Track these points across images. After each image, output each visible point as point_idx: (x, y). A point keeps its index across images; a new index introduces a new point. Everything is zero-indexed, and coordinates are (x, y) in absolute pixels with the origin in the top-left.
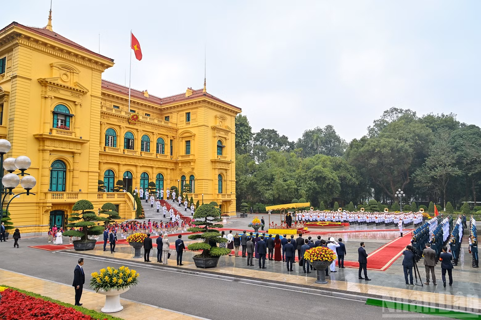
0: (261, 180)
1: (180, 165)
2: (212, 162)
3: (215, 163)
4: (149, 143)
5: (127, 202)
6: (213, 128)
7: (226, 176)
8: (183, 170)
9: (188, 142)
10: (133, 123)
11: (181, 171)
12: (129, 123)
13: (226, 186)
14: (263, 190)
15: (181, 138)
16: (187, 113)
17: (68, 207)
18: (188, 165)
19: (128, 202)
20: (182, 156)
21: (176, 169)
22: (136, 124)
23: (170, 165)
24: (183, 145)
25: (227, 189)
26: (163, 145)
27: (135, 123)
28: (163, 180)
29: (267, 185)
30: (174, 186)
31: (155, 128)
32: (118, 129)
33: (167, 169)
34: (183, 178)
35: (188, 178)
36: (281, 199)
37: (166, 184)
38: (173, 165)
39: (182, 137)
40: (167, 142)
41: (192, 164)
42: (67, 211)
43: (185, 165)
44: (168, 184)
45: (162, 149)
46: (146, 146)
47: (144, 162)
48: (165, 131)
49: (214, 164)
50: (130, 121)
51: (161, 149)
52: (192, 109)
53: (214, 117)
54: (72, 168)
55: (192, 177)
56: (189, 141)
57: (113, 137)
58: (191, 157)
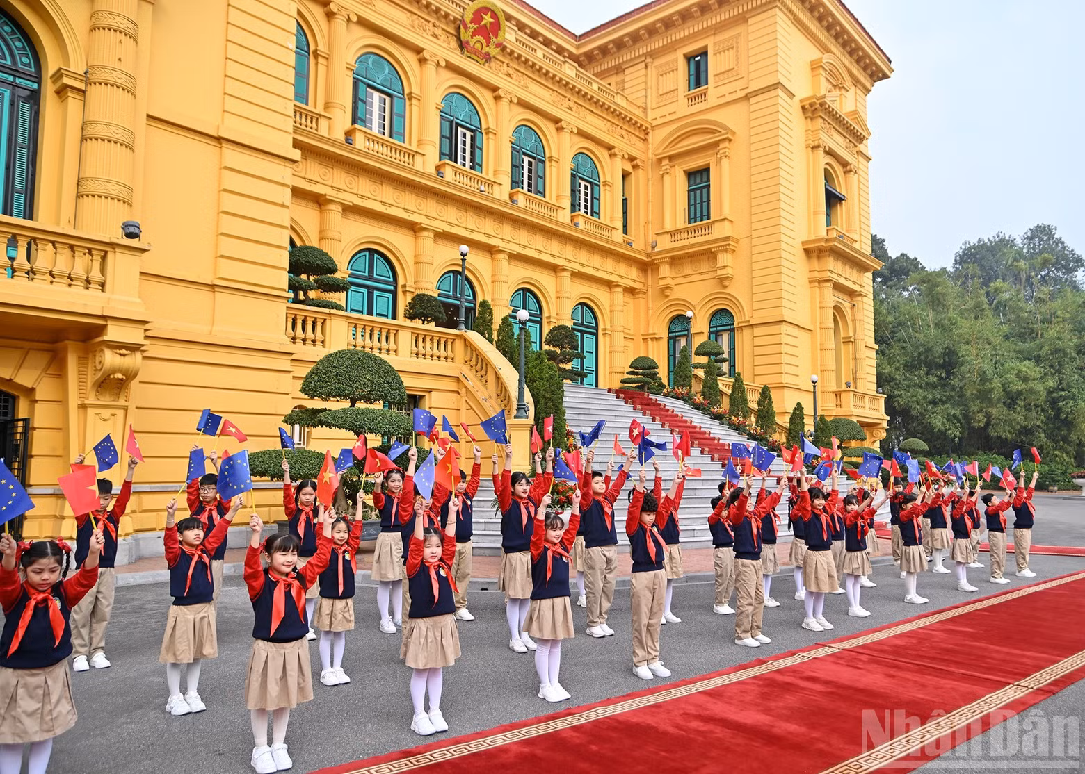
0: (909, 367)
1: (665, 270)
2: (808, 252)
3: (819, 258)
4: (541, 165)
5: (470, 384)
6: (811, 105)
7: (854, 320)
8: (677, 293)
9: (699, 179)
10: (476, 52)
11: (667, 296)
12: (462, 45)
13: (851, 363)
14: (918, 403)
15: (666, 162)
16: (689, 58)
17: (41, 359)
18: (705, 267)
19: (473, 382)
20: (673, 233)
21: (646, 293)
22: (493, 64)
23: (622, 268)
24: (677, 187)
25: (858, 376)
26: (593, 185)
27: (487, 54)
28: (596, 335)
29: (933, 386)
30: (645, 358)
31: (568, 103)
32: (412, 70)
33: (609, 285)
34: (680, 324)
35: (700, 326)
36: (992, 433)
37: (608, 350)
38: (634, 273)
39: (671, 158)
40: (611, 171)
41: (724, 259)
42: (32, 390)
43: (688, 270)
44: (617, 349)
45: (589, 204)
46: (530, 178)
47: (523, 236)
48: (605, 129)
49: (815, 264)
50: (465, 36)
51: (586, 201)
52: (717, 29)
53: (809, 69)
54: (78, 66)
55: (723, 320)
56: (705, 171)
57: (388, 99)
58: (719, 231)
